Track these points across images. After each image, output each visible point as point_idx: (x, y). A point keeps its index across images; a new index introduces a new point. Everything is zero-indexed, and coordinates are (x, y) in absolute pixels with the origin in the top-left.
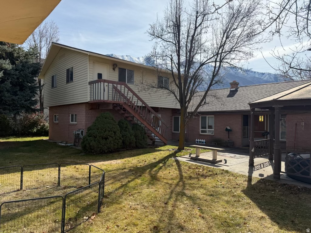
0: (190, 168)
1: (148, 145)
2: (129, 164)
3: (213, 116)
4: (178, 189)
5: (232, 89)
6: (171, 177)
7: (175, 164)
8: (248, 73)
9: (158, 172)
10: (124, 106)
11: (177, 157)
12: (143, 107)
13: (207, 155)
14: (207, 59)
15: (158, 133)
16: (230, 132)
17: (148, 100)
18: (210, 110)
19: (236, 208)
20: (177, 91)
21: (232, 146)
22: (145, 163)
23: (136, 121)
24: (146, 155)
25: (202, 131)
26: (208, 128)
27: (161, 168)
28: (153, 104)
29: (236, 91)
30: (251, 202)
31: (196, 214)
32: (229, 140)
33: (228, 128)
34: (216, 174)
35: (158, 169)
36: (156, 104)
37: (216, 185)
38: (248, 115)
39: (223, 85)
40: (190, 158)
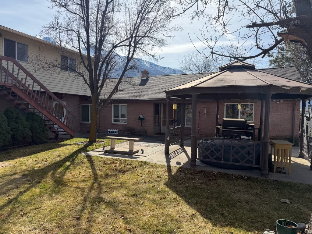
0: (105, 164)
1: (49, 139)
2: (22, 167)
3: (126, 104)
4: (94, 194)
5: (143, 78)
6: (82, 178)
7: (86, 160)
8: (152, 66)
9: (65, 173)
10: (13, 89)
11: (89, 151)
12: (42, 92)
13: (123, 146)
14: (120, 42)
15: (63, 123)
16: (143, 121)
17: (48, 83)
18: (123, 98)
19: (165, 208)
20: (86, 73)
21: (144, 135)
22: (46, 163)
23: (32, 110)
24: (47, 151)
25: (114, 120)
26: (121, 117)
27: (68, 168)
28: (55, 89)
29: (147, 80)
30: (178, 197)
31: (121, 227)
32: (142, 129)
33: (141, 117)
34: (135, 167)
35: (65, 169)
36: (60, 89)
37: (137, 180)
38: (158, 104)
39: (138, 71)
40: (104, 151)
